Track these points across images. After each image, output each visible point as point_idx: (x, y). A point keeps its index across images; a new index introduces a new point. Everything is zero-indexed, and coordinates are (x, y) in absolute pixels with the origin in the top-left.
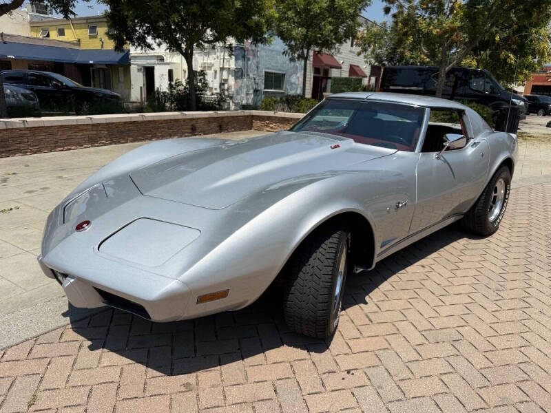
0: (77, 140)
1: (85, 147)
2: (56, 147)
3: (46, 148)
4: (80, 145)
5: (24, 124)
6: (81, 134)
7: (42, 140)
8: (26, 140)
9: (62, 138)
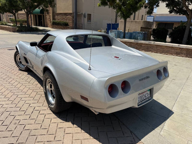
0: (171, 52)
1: (174, 55)
2: (163, 53)
3: (159, 52)
4: (172, 54)
5: (154, 44)
6: (174, 50)
7: (158, 49)
8: (154, 48)
9: (166, 50)
